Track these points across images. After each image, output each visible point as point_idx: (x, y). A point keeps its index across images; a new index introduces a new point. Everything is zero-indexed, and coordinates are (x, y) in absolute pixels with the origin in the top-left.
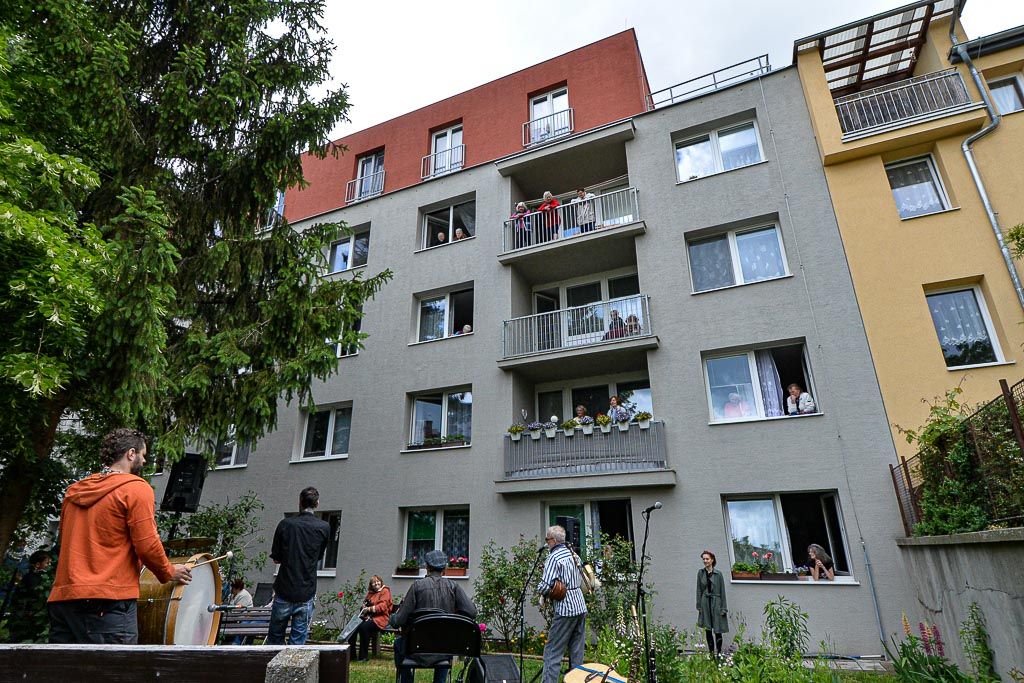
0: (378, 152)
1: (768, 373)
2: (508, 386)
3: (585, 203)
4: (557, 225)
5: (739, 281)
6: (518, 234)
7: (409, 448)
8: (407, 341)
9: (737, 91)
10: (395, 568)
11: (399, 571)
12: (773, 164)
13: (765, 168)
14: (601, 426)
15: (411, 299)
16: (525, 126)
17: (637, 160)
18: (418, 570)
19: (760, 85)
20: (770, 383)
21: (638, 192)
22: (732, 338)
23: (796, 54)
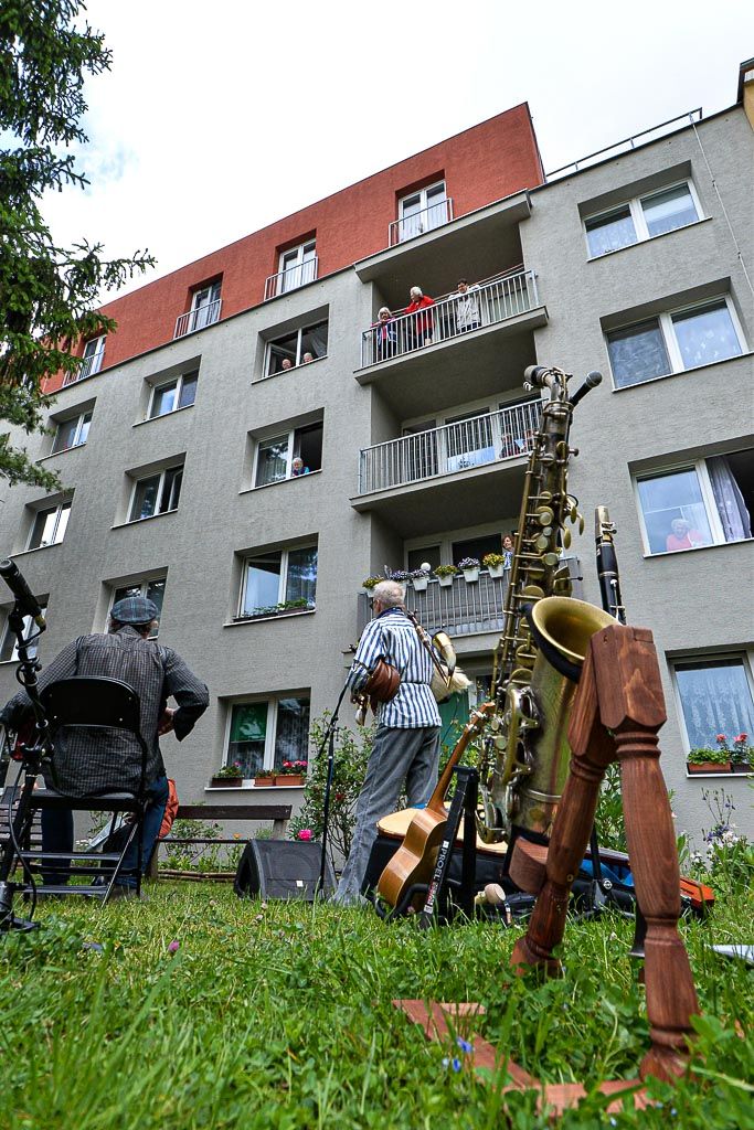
0: (216, 281)
1: (725, 490)
2: (366, 531)
3: (466, 297)
4: (430, 329)
5: (678, 367)
6: (380, 347)
7: (235, 620)
8: (238, 487)
9: (665, 145)
10: (210, 778)
11: (216, 782)
12: (718, 221)
13: (708, 228)
14: (490, 569)
15: (245, 439)
16: (392, 226)
17: (535, 243)
18: (241, 780)
19: (696, 132)
20: (729, 503)
21: (536, 277)
22: (671, 442)
23: (743, 86)
